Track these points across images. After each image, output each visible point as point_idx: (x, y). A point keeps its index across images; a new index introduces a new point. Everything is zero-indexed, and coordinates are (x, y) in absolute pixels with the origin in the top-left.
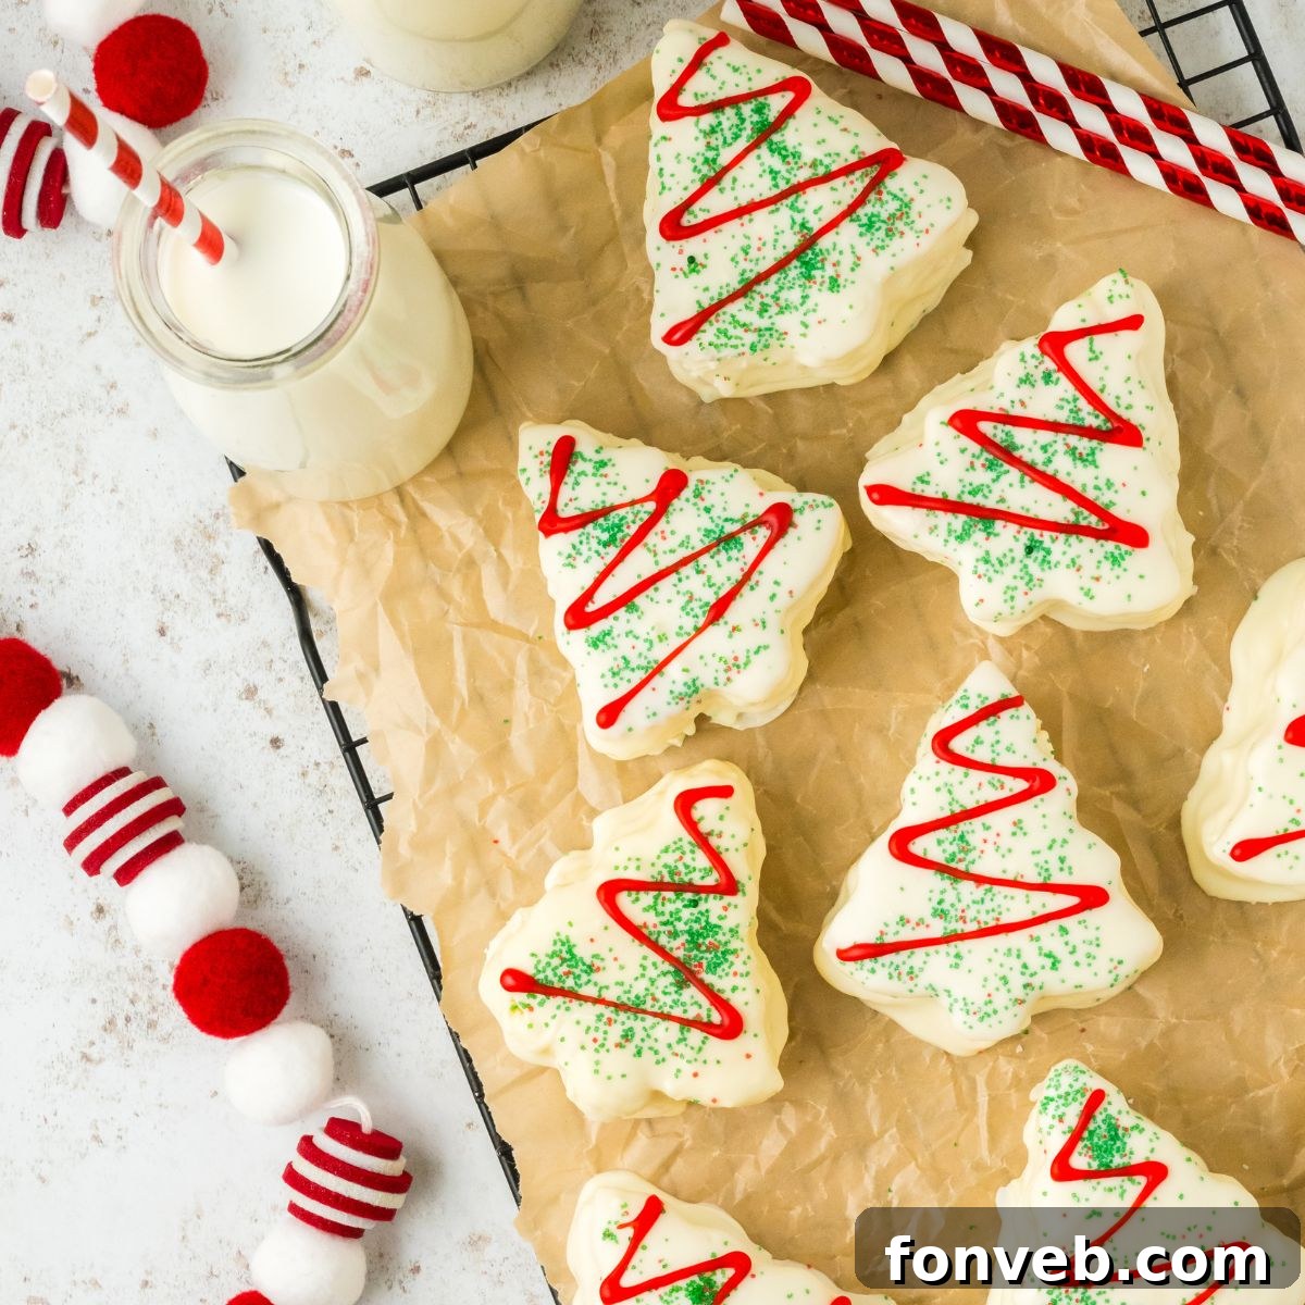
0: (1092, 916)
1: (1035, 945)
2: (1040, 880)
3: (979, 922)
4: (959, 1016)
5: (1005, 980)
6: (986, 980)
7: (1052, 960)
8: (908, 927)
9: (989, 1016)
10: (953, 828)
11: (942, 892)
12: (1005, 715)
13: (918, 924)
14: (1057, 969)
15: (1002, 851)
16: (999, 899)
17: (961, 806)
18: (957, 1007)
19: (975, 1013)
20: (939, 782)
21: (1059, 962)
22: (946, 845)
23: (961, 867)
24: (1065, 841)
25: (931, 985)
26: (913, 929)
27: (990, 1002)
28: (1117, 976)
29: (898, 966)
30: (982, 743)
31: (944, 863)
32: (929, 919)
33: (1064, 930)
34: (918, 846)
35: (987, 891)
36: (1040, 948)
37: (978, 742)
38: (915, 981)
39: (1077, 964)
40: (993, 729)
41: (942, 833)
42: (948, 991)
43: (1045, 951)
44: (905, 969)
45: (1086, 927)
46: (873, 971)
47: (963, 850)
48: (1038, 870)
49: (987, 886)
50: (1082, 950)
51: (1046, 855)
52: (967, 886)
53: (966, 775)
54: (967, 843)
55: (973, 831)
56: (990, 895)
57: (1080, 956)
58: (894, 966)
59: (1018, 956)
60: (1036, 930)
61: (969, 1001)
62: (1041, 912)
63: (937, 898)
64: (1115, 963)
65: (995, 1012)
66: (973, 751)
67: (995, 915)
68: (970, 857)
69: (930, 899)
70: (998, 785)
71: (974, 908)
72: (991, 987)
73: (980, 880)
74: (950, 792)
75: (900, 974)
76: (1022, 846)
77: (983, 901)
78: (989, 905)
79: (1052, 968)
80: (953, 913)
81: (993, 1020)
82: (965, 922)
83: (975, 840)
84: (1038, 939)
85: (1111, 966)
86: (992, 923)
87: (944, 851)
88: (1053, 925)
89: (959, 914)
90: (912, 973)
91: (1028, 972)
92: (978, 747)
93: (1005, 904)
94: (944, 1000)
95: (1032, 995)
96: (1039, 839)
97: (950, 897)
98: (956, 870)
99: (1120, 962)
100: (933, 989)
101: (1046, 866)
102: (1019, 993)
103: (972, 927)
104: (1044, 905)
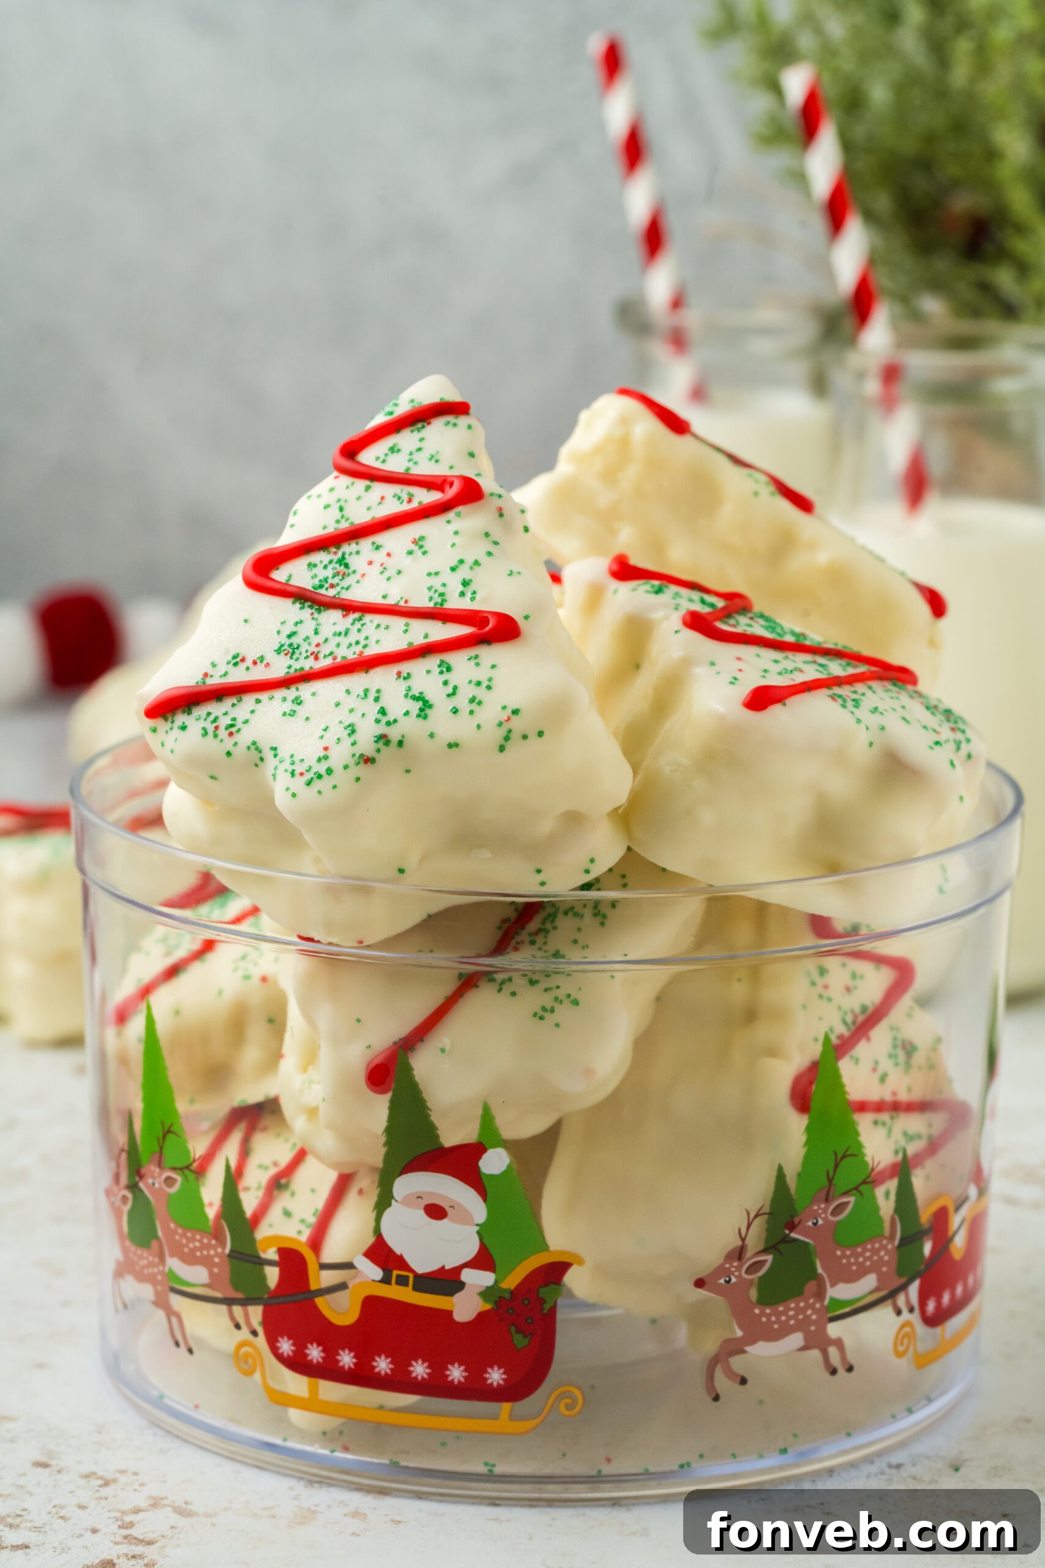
1: (402, 685)
3: (335, 659)
5: (352, 730)
7: (420, 704)
8: (243, 666)
9: (320, 777)
14: (426, 718)
19: (302, 775)
25: (254, 743)
27: (326, 758)
31: (311, 591)
32: (270, 656)
42: (274, 750)
43: (415, 692)
44: (224, 721)
46: (183, 728)
54: (347, 566)
55: (358, 553)
56: (358, 625)
58: (212, 718)
59: (377, 699)
61: (297, 759)
65: (329, 773)
71: (334, 641)
74: (341, 509)
75: (217, 728)
78: (353, 636)
80: (304, 647)
82: (316, 658)
83: (356, 562)
85: (502, 715)
103: (325, 663)
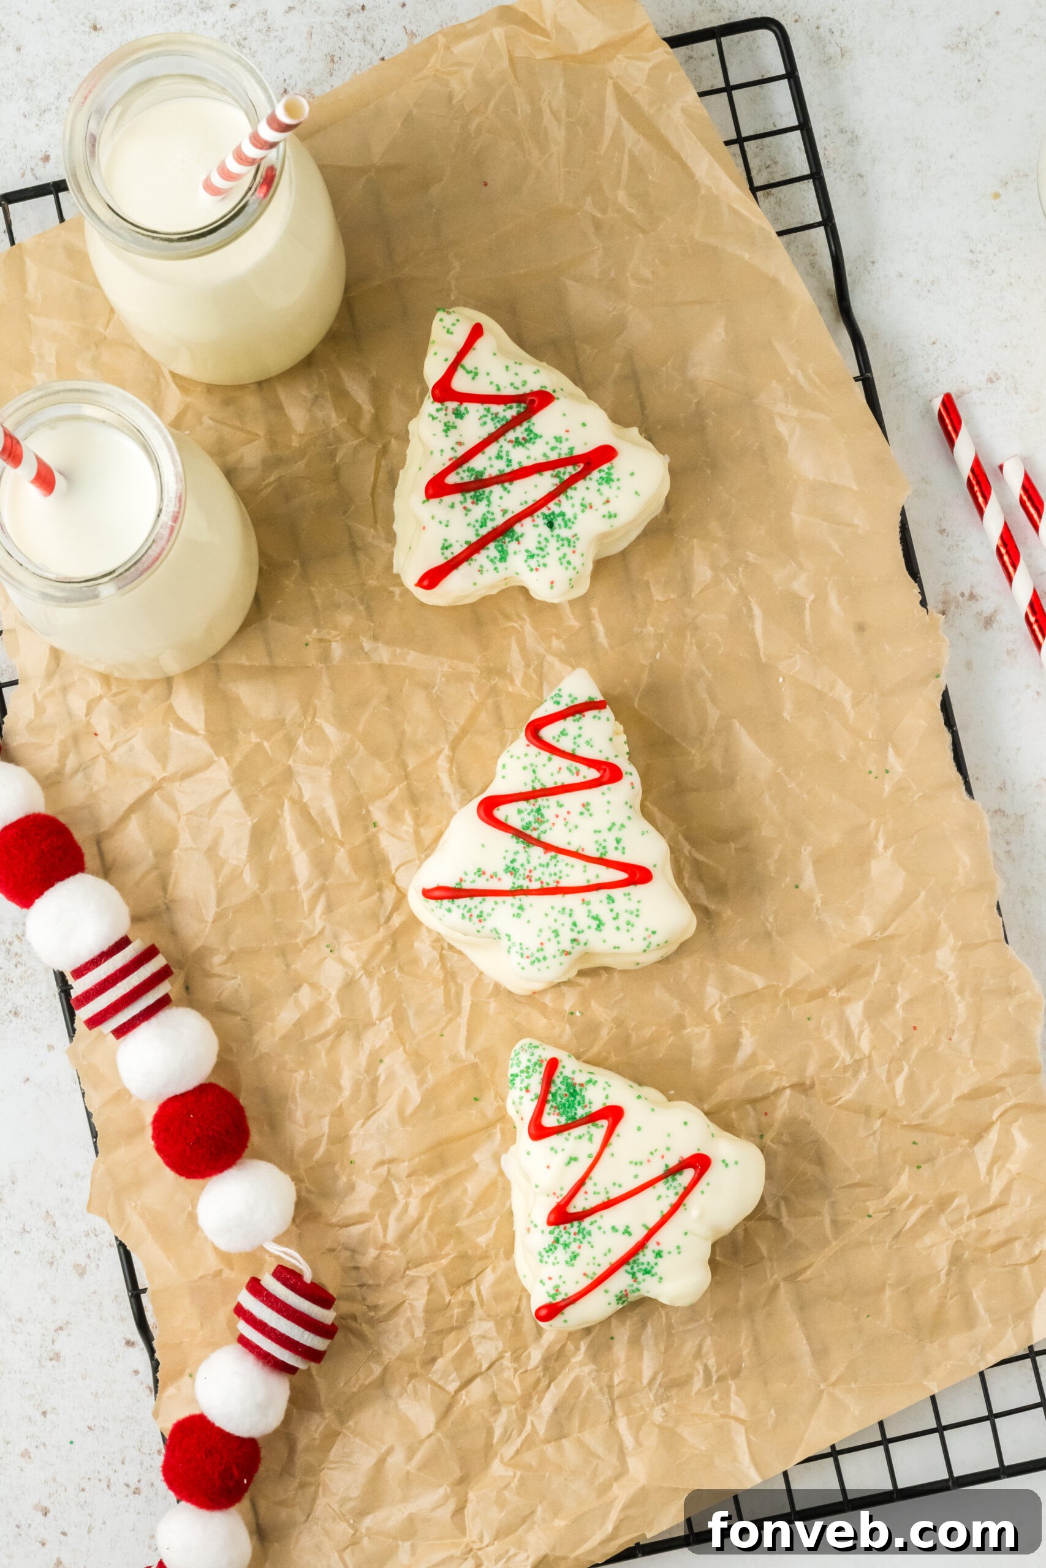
0: (636, 891)
1: (585, 908)
2: (597, 855)
3: (542, 882)
4: (515, 958)
5: (556, 933)
6: (541, 931)
7: (597, 922)
8: (484, 878)
9: (539, 961)
10: (532, 801)
11: (516, 853)
12: (589, 714)
13: (492, 877)
14: (600, 931)
15: (569, 826)
16: (561, 866)
17: (542, 784)
18: (514, 950)
19: (528, 957)
20: (526, 762)
21: (603, 925)
22: (524, 815)
23: (535, 834)
24: (623, 826)
25: (495, 929)
26: (487, 880)
27: (542, 950)
28: (650, 943)
29: (470, 909)
30: (566, 734)
31: (522, 830)
32: (501, 874)
33: (611, 899)
34: (501, 813)
35: (553, 858)
36: (589, 911)
37: (563, 733)
38: (483, 923)
39: (618, 928)
40: (577, 725)
41: (522, 805)
42: (508, 936)
43: (594, 914)
44: (476, 913)
45: (630, 899)
46: (449, 910)
47: (537, 821)
48: (597, 846)
49: (553, 854)
50: (624, 917)
51: (605, 834)
52: (537, 851)
53: (550, 759)
54: (542, 816)
55: (548, 807)
56: (554, 861)
57: (621, 921)
58: (467, 909)
59: (570, 915)
60: (587, 896)
61: (524, 947)
62: (594, 881)
63: (510, 857)
64: (650, 932)
65: (545, 958)
66: (558, 741)
67: (556, 878)
68: (543, 828)
69: (505, 858)
70: (574, 771)
71: (540, 870)
72: (544, 939)
73: (548, 847)
74: (534, 771)
75: (471, 916)
76: (587, 825)
77: (548, 865)
78: (552, 869)
79: (596, 929)
80: (522, 871)
81: (543, 964)
82: (530, 880)
83: (549, 814)
84: (588, 903)
85: (646, 934)
86: (553, 885)
87: (522, 820)
88: (603, 893)
89: (527, 873)
90: (481, 916)
91: (576, 929)
92: (563, 738)
93: (566, 870)
94: (505, 942)
95: (577, 950)
96: (601, 820)
97: (521, 858)
98: (530, 837)
99: (654, 932)
100: (497, 932)
101: (604, 844)
102: (567, 945)
103: (535, 885)
104: (597, 876)
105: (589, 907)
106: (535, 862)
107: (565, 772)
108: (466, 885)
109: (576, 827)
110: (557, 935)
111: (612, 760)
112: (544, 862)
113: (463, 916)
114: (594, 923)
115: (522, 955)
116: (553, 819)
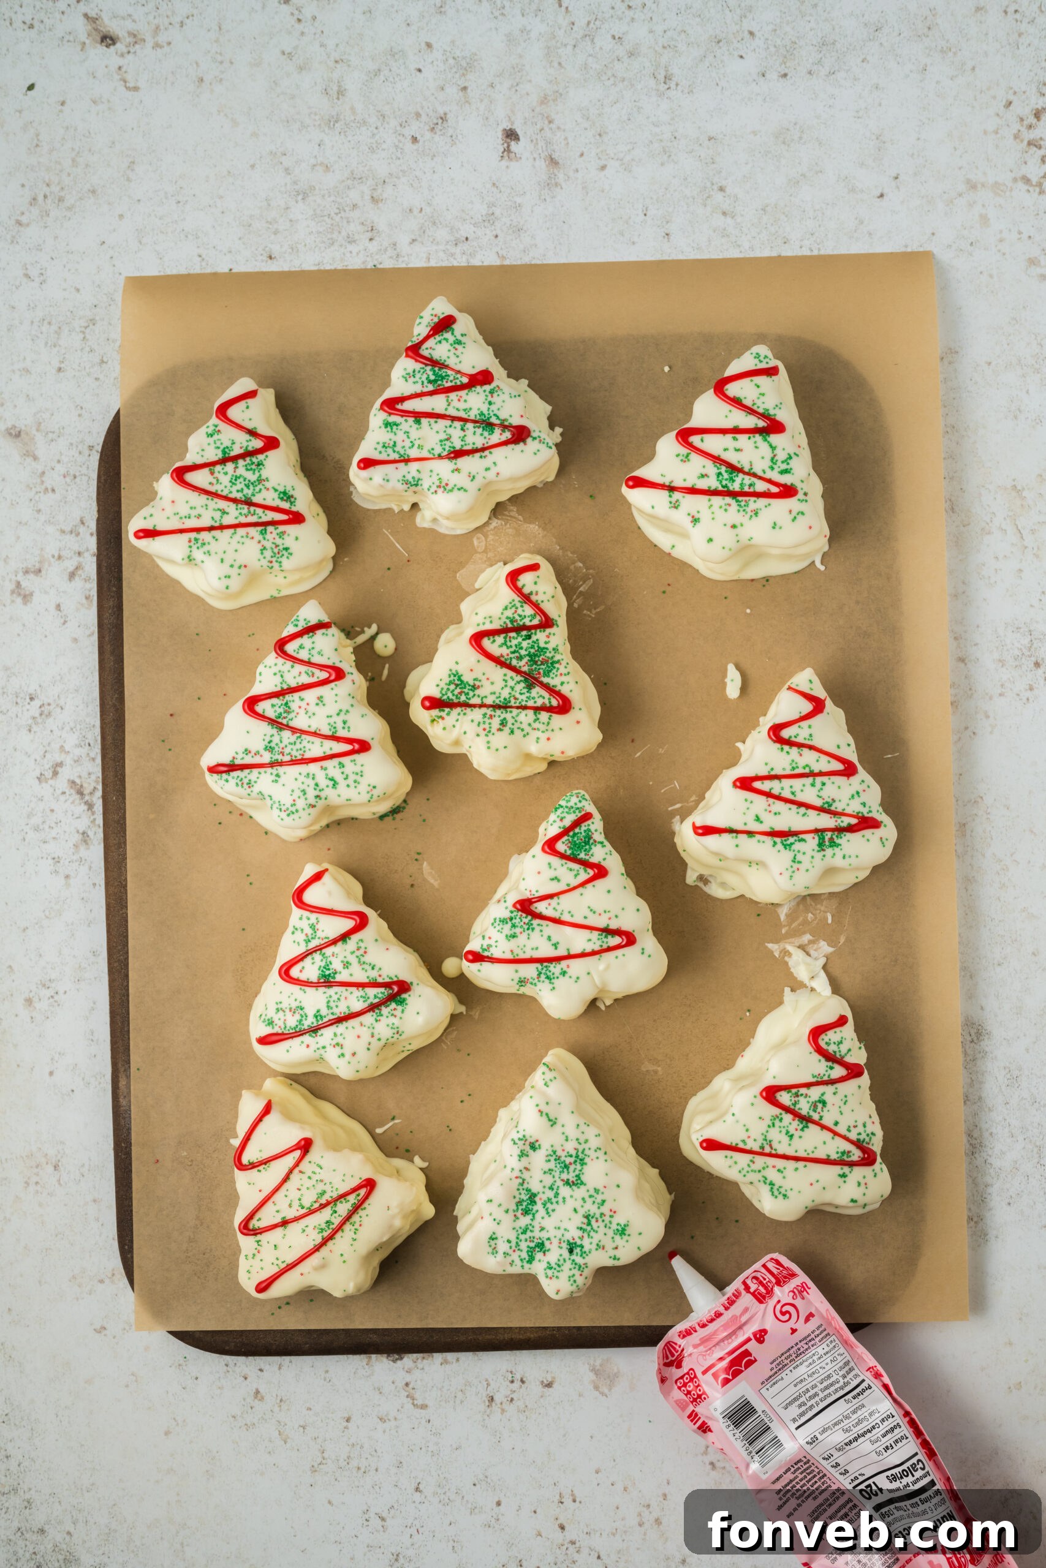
0: (360, 758)
2: (330, 733)
4: (276, 812)
6: (293, 791)
10: (281, 698)
11: (272, 736)
12: (319, 632)
15: (309, 714)
16: (305, 743)
17: (288, 685)
18: (275, 806)
20: (275, 669)
22: (276, 708)
23: (285, 722)
24: (347, 711)
28: (371, 795)
29: (242, 779)
30: (303, 648)
33: (342, 765)
35: (298, 738)
36: (327, 775)
37: (301, 647)
38: (252, 789)
39: (348, 786)
40: (311, 640)
41: (275, 701)
47: (286, 712)
48: (329, 727)
49: (298, 735)
50: (352, 777)
51: (335, 718)
52: (286, 734)
53: (292, 667)
57: (350, 781)
60: (325, 763)
62: (329, 752)
63: (268, 739)
64: (371, 787)
67: (301, 752)
70: (310, 674)
72: (295, 796)
73: (294, 730)
76: (322, 712)
77: (295, 743)
81: (296, 816)
84: (326, 769)
86: (299, 757)
87: (275, 711)
88: (336, 761)
89: (280, 750)
91: (318, 789)
92: (301, 651)
93: (308, 746)
94: (269, 802)
95: (321, 804)
96: (331, 708)
97: (276, 739)
98: (281, 724)
99: (374, 787)
102: (312, 801)
104: (331, 749)
105: (327, 772)
106: (286, 741)
107: (304, 676)
108: (238, 762)
109: (314, 714)
110: (305, 794)
111: (338, 665)
112: (292, 741)
113: (237, 784)
114: (331, 783)
115: (281, 810)
116: (297, 710)
